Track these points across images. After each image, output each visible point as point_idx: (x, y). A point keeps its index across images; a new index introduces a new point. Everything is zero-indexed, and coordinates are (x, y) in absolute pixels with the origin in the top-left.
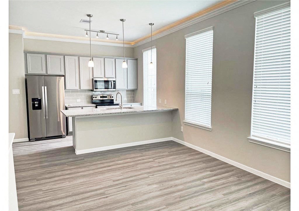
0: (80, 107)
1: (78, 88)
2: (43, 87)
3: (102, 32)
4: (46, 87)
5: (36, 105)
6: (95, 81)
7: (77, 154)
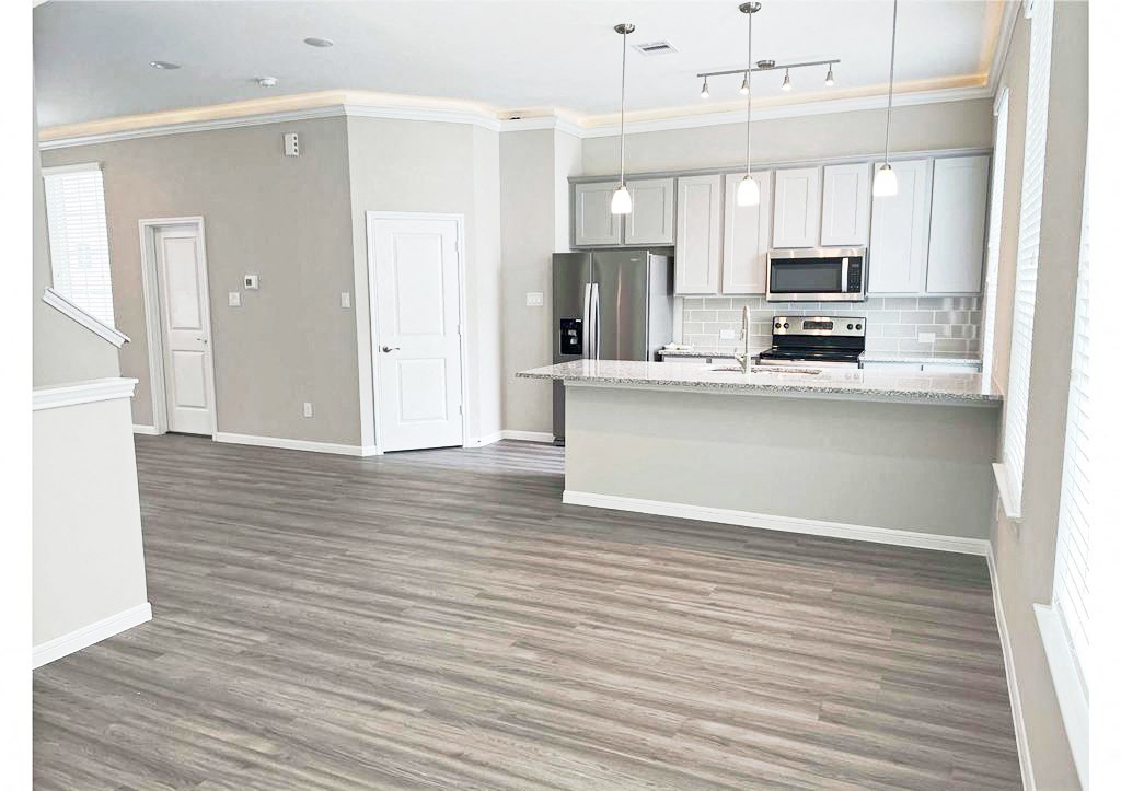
0: (700, 356)
1: (714, 289)
2: (588, 287)
3: (764, 65)
4: (596, 286)
5: (572, 342)
6: (772, 260)
7: (566, 500)
